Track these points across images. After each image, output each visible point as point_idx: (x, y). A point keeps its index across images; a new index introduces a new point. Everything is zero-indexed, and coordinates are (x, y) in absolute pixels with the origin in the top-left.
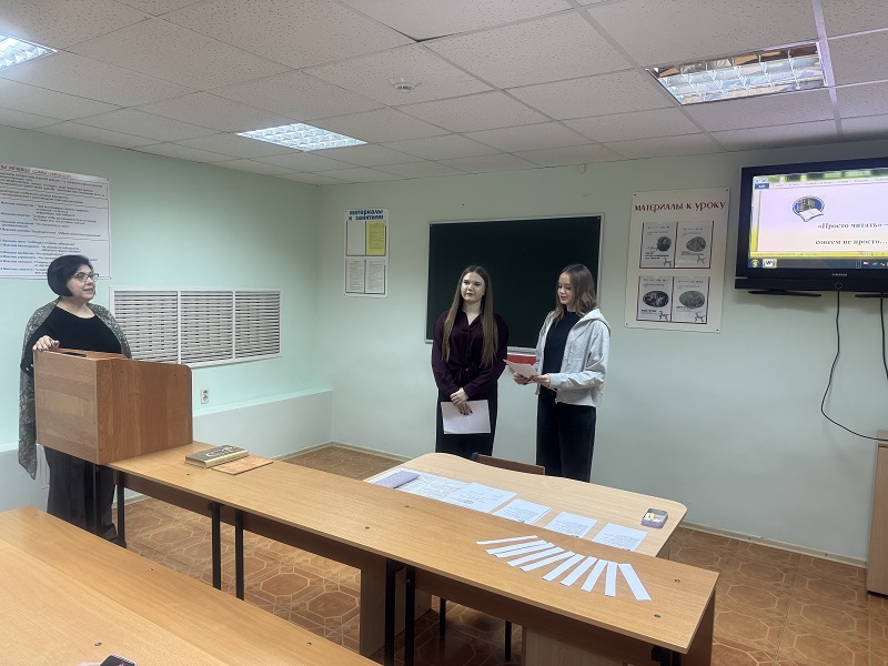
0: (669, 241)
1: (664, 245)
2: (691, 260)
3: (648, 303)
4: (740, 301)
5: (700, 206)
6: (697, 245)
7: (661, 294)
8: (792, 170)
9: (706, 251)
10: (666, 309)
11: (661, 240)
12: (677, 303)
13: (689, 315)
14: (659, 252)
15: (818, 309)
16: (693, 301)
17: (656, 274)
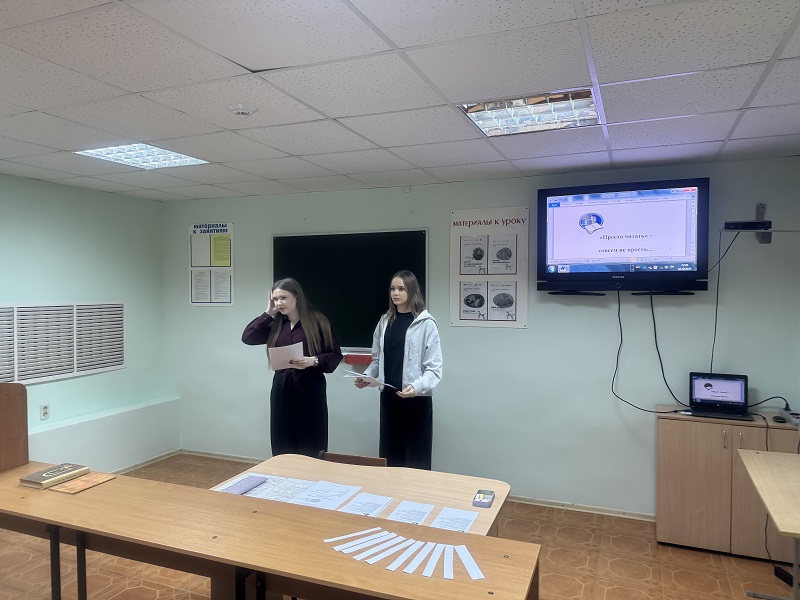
0: (482, 251)
1: (478, 255)
2: (501, 267)
3: (468, 304)
4: (542, 300)
5: (506, 222)
6: (505, 254)
7: (479, 297)
8: (577, 191)
9: (512, 260)
10: (483, 310)
11: (476, 251)
12: (491, 303)
13: (501, 313)
14: (475, 261)
15: (604, 306)
16: (505, 302)
17: (473, 279)
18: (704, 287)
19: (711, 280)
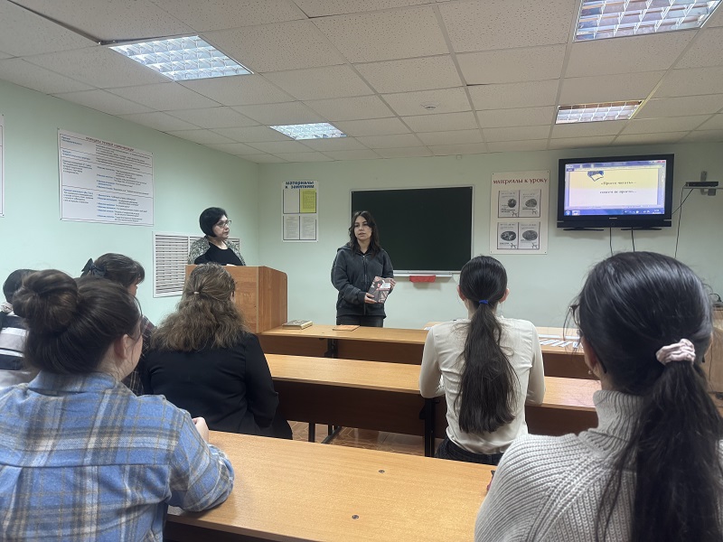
0: (515, 201)
1: (512, 204)
2: (528, 213)
3: (504, 238)
4: (557, 235)
5: (533, 181)
6: (532, 203)
7: (511, 233)
8: (586, 161)
9: (537, 208)
10: (515, 242)
11: (510, 201)
12: (521, 238)
13: (529, 244)
14: (510, 208)
15: (601, 238)
16: (530, 236)
17: (508, 221)
18: (669, 224)
19: (674, 220)
